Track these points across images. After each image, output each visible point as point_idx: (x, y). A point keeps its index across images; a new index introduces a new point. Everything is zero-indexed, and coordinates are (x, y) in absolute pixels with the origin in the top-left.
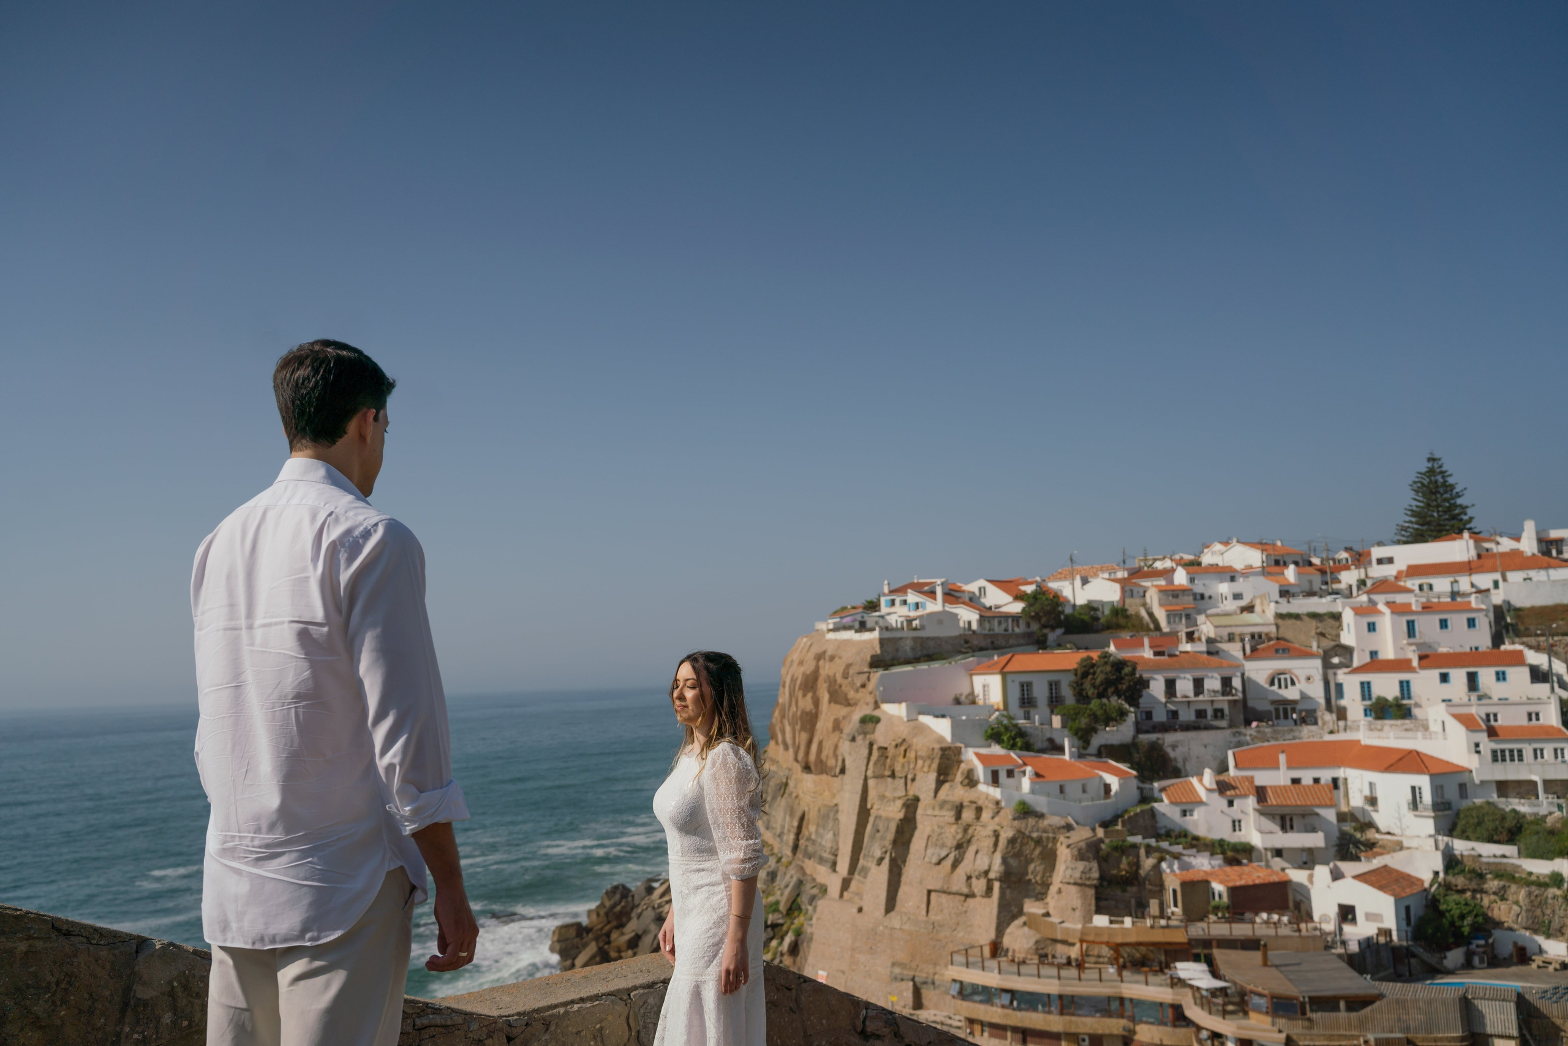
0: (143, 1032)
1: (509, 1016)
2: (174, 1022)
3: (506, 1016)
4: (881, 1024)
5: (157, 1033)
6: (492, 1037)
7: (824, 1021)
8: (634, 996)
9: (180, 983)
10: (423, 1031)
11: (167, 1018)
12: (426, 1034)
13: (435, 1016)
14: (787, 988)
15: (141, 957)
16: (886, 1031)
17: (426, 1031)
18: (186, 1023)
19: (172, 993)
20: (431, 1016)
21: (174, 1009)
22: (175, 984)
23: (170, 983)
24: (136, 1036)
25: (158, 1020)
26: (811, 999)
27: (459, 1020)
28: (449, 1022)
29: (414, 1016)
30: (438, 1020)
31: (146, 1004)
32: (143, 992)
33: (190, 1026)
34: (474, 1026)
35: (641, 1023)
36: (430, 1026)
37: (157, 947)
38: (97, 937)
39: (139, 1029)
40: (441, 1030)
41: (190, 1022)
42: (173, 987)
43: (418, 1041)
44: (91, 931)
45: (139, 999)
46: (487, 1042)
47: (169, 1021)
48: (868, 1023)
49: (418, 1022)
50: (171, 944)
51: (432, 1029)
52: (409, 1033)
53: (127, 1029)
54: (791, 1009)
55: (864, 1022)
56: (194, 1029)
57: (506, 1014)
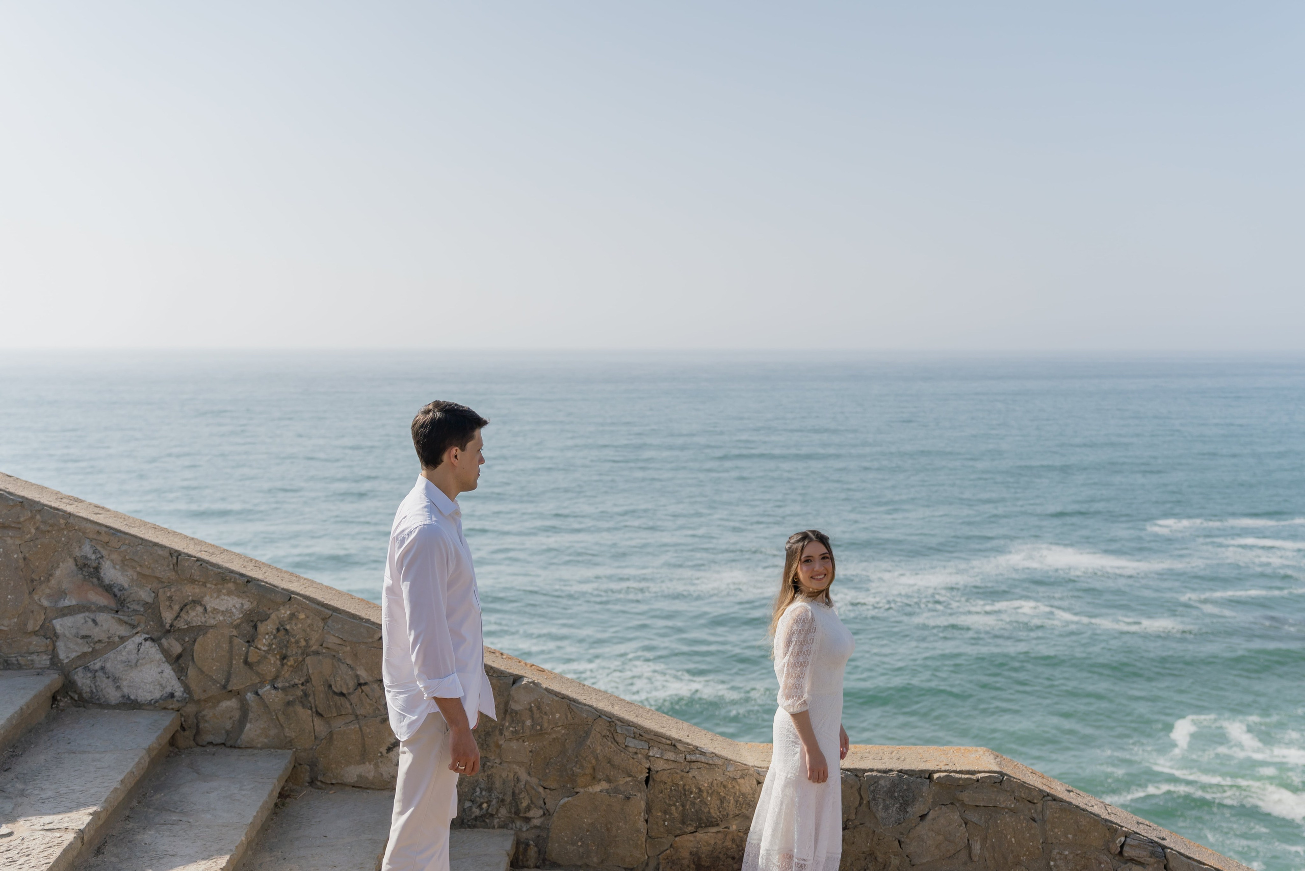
0: (515, 727)
1: (760, 768)
2: (532, 726)
3: (758, 767)
4: (1145, 854)
5: (523, 729)
6: (744, 778)
7: (1070, 836)
8: (867, 776)
9: (535, 705)
10: (692, 763)
11: (528, 723)
12: (694, 766)
13: (700, 756)
14: (1029, 801)
15: (515, 686)
16: (1152, 860)
17: (694, 764)
18: (538, 727)
19: (531, 710)
20: (698, 756)
21: (532, 718)
22: (533, 705)
23: (530, 704)
24: (511, 729)
25: (524, 723)
26: (1057, 815)
27: (720, 762)
28: (711, 762)
29: (686, 753)
30: (703, 759)
31: (516, 713)
32: (514, 706)
33: (541, 729)
34: (731, 769)
35: (871, 796)
36: (697, 762)
37: (523, 683)
38: (492, 671)
39: (513, 725)
40: (705, 765)
41: (541, 727)
42: (531, 707)
43: (688, 768)
44: (489, 668)
45: (512, 710)
46: (739, 781)
47: (529, 724)
48: (1126, 849)
49: (688, 757)
50: (533, 682)
51: (699, 763)
52: (681, 763)
53: (507, 724)
54: (1034, 820)
55: (1122, 846)
56: (543, 732)
57: (759, 766)
